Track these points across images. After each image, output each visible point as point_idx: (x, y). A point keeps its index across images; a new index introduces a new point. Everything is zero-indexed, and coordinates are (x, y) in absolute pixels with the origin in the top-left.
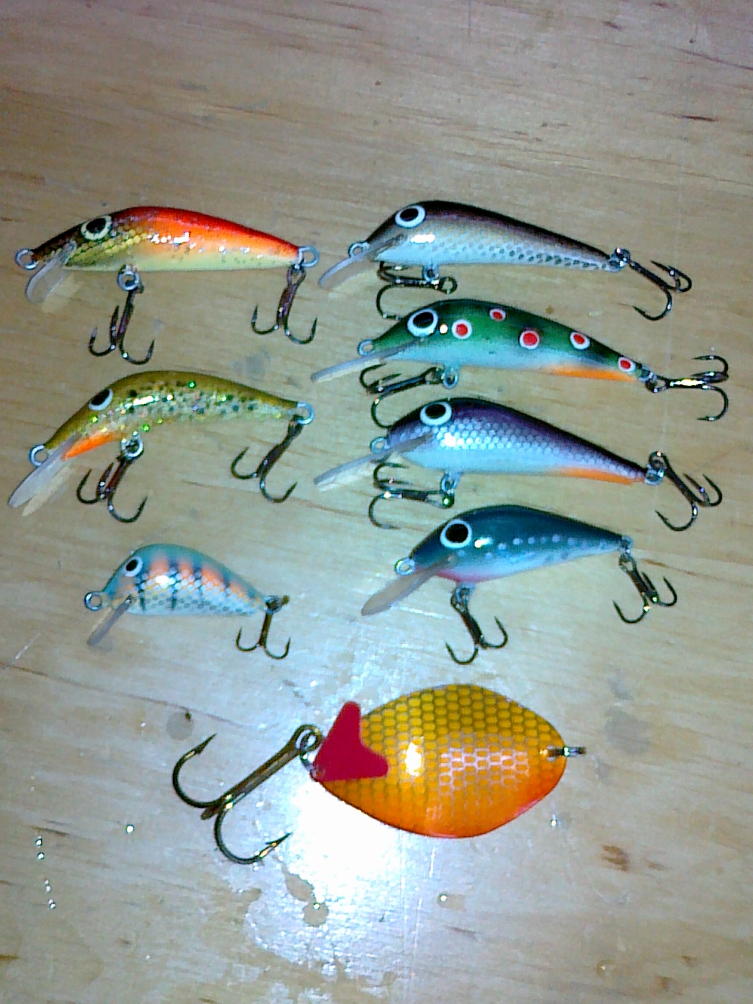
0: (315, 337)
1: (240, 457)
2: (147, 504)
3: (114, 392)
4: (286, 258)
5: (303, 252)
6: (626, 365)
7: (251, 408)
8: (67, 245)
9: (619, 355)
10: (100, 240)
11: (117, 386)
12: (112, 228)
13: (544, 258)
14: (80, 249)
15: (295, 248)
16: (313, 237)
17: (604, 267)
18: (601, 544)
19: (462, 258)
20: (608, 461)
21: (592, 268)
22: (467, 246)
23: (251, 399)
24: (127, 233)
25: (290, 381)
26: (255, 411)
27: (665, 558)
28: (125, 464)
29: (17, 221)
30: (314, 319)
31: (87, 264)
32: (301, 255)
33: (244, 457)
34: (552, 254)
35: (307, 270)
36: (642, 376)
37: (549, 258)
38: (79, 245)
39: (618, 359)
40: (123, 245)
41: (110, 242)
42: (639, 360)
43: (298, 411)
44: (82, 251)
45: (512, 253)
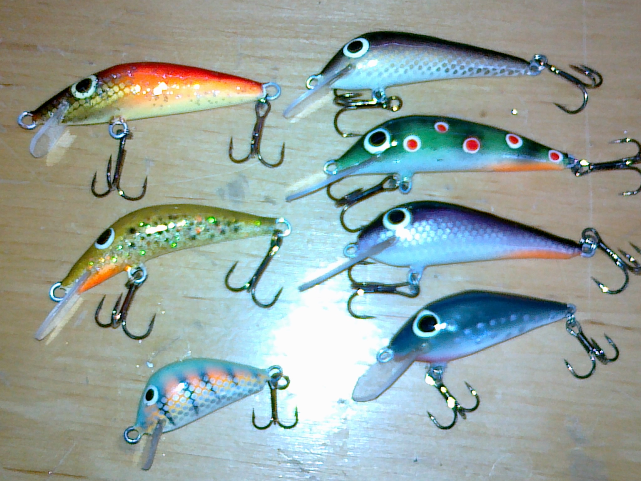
0: (285, 160)
1: (231, 271)
2: (156, 319)
3: (115, 231)
4: (253, 95)
5: (266, 87)
6: (555, 157)
7: (236, 230)
8: (61, 105)
9: (549, 149)
10: (88, 98)
11: (117, 225)
12: (97, 87)
13: (475, 71)
14: (72, 107)
15: (259, 85)
16: (273, 73)
17: (526, 72)
18: (551, 316)
19: (404, 79)
20: (550, 243)
21: (516, 74)
22: (408, 68)
23: (236, 222)
24: (111, 89)
25: (268, 200)
26: (240, 232)
27: (604, 317)
28: (133, 289)
29: (17, 85)
30: (282, 145)
31: (80, 119)
32: (264, 90)
33: (235, 270)
34: (481, 67)
35: (271, 102)
36: (570, 164)
37: (479, 70)
38: (71, 104)
39: (548, 152)
40: (110, 101)
41: (98, 99)
42: (565, 150)
43: (278, 227)
44: (75, 109)
45: (447, 71)
